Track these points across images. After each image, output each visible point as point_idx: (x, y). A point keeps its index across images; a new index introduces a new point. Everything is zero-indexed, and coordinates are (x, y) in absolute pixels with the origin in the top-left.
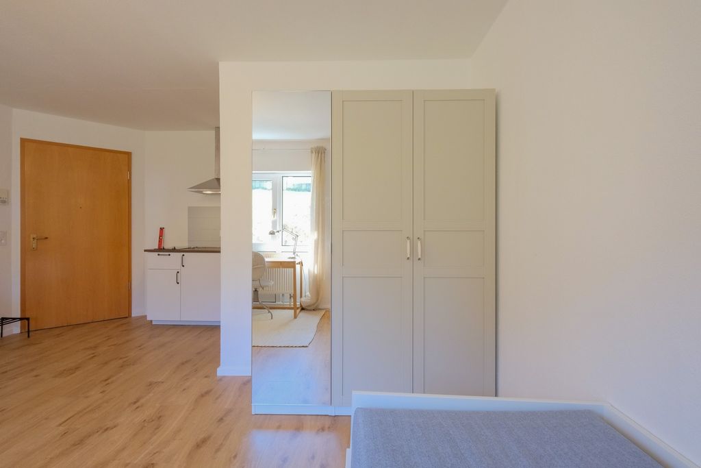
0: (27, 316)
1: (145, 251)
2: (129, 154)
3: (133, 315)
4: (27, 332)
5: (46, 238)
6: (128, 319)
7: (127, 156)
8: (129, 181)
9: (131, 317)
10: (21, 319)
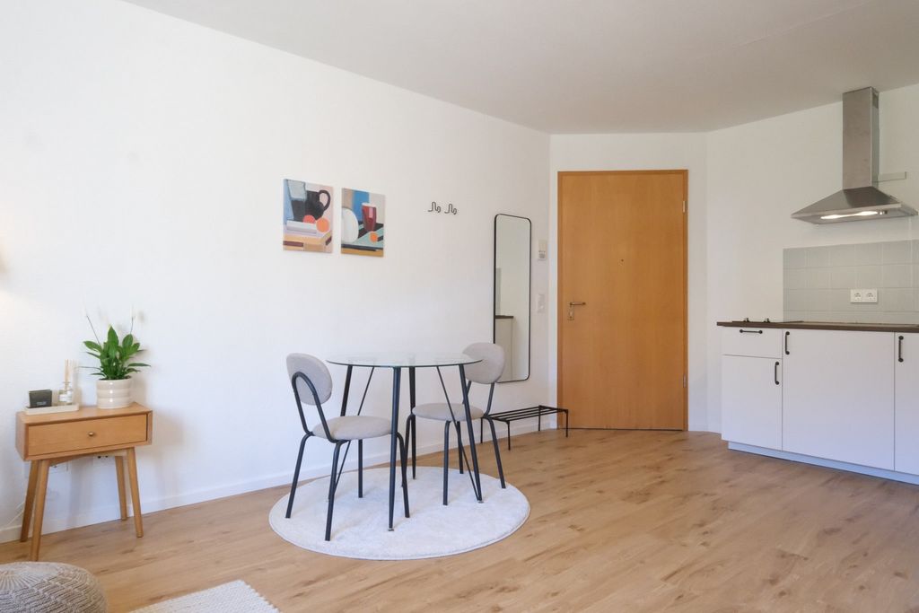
0: (564, 408)
1: (719, 324)
2: (683, 174)
3: (691, 428)
4: (565, 428)
5: (584, 304)
6: (681, 434)
7: (681, 176)
8: (685, 215)
9: (687, 430)
10: (559, 410)
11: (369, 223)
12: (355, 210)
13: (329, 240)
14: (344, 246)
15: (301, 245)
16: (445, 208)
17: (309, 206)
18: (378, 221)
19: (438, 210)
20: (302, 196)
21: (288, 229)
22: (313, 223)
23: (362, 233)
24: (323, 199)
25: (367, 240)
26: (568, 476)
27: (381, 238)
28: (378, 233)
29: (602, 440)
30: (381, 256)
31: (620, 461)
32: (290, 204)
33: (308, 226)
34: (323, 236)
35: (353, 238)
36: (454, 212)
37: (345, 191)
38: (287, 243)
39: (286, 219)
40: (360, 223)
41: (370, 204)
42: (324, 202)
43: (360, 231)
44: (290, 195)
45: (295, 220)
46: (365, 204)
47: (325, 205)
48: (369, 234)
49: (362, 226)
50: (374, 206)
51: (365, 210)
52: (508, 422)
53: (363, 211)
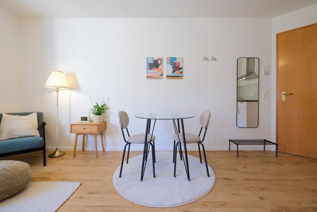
5: (292, 94)
11: (177, 67)
12: (171, 64)
13: (162, 75)
14: (167, 76)
15: (152, 77)
16: (210, 58)
17: (155, 65)
18: (180, 67)
19: (207, 59)
20: (152, 62)
21: (147, 73)
22: (156, 70)
23: (174, 71)
24: (159, 62)
25: (176, 74)
26: (252, 180)
27: (182, 72)
28: (181, 71)
29: (297, 164)
30: (182, 79)
31: (297, 181)
32: (148, 64)
33: (154, 71)
34: (160, 73)
35: (170, 73)
36: (215, 59)
37: (167, 58)
38: (147, 77)
39: (147, 69)
40: (173, 68)
41: (177, 61)
42: (160, 63)
43: (173, 71)
44: (148, 62)
45: (150, 70)
46: (175, 61)
47: (160, 64)
48: (177, 72)
49: (174, 69)
50: (178, 62)
51: (175, 64)
52: (237, 145)
53: (174, 64)
